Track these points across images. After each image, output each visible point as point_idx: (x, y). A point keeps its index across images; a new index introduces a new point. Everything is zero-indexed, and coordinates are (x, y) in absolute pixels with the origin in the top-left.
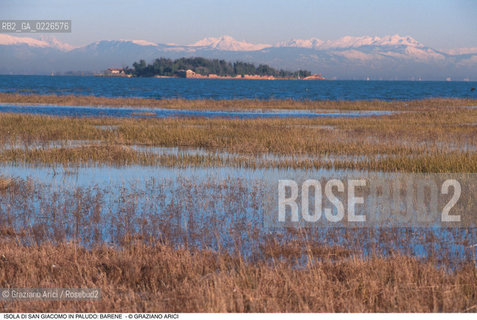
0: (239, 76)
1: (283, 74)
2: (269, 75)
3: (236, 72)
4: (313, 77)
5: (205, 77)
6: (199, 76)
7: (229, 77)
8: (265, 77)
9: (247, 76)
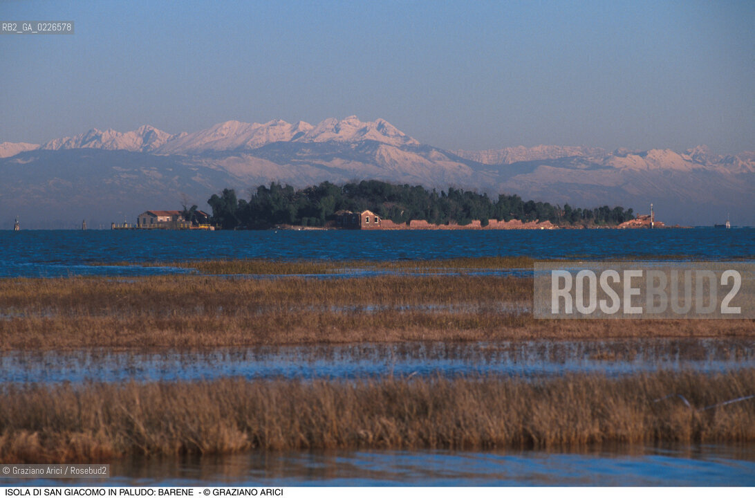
0: (476, 224)
1: (571, 215)
2: (541, 219)
3: (468, 215)
4: (639, 222)
5: (403, 226)
6: (388, 225)
7: (453, 226)
8: (533, 225)
9: (493, 223)
